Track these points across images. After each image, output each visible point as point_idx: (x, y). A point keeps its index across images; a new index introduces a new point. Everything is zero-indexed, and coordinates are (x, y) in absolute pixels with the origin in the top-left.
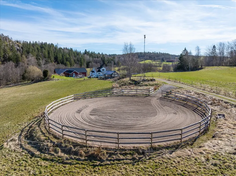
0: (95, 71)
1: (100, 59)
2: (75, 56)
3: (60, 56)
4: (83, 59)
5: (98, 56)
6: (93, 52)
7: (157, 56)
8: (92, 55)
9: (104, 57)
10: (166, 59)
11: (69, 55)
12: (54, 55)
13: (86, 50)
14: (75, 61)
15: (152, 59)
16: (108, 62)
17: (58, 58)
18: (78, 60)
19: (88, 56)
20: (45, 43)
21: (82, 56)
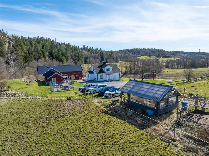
0: (94, 72)
1: (98, 54)
2: (72, 51)
3: (55, 51)
4: (81, 54)
5: (96, 51)
6: (91, 47)
7: (153, 52)
8: (90, 50)
9: (103, 53)
10: (162, 54)
11: (66, 50)
12: (50, 50)
13: (84, 46)
14: (72, 56)
15: (148, 55)
16: (107, 57)
17: (53, 53)
18: (75, 56)
19: (86, 51)
20: (41, 37)
21: (79, 52)
